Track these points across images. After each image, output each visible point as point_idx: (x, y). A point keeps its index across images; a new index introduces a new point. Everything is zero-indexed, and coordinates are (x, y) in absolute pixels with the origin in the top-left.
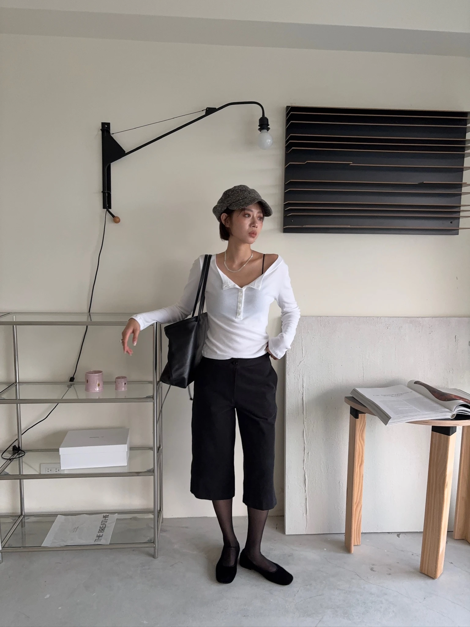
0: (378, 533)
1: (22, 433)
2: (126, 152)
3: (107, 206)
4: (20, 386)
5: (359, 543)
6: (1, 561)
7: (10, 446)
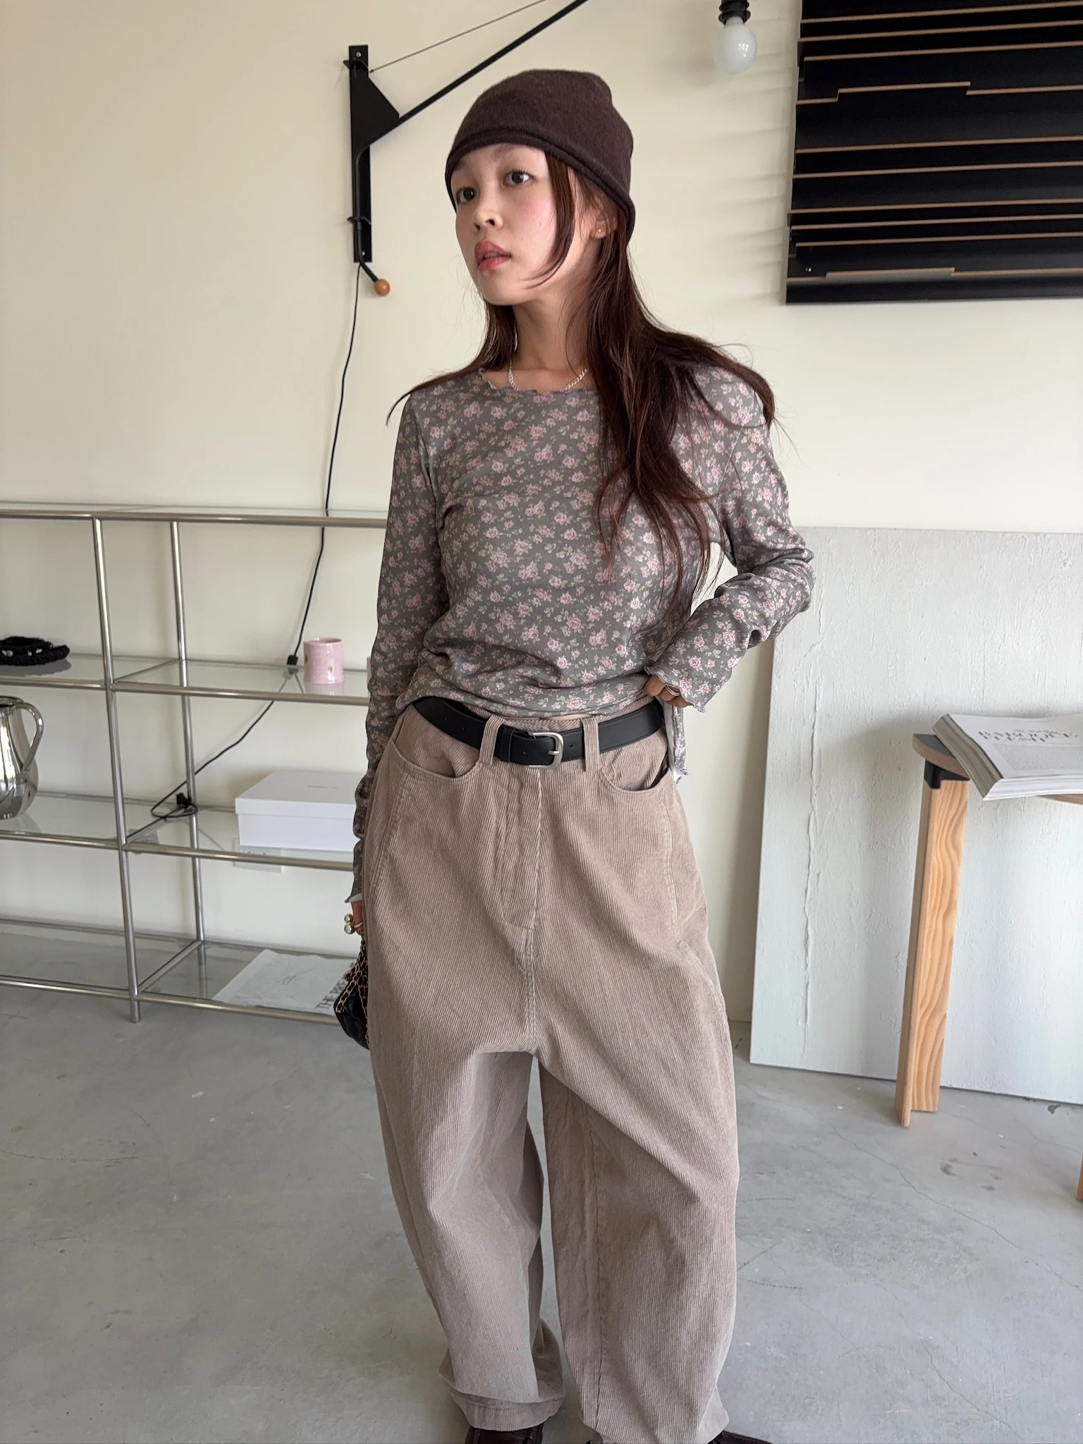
0: (994, 1094)
1: (196, 770)
2: (401, 115)
3: (361, 257)
4: (189, 666)
5: (934, 1108)
6: (137, 1018)
7: (172, 793)
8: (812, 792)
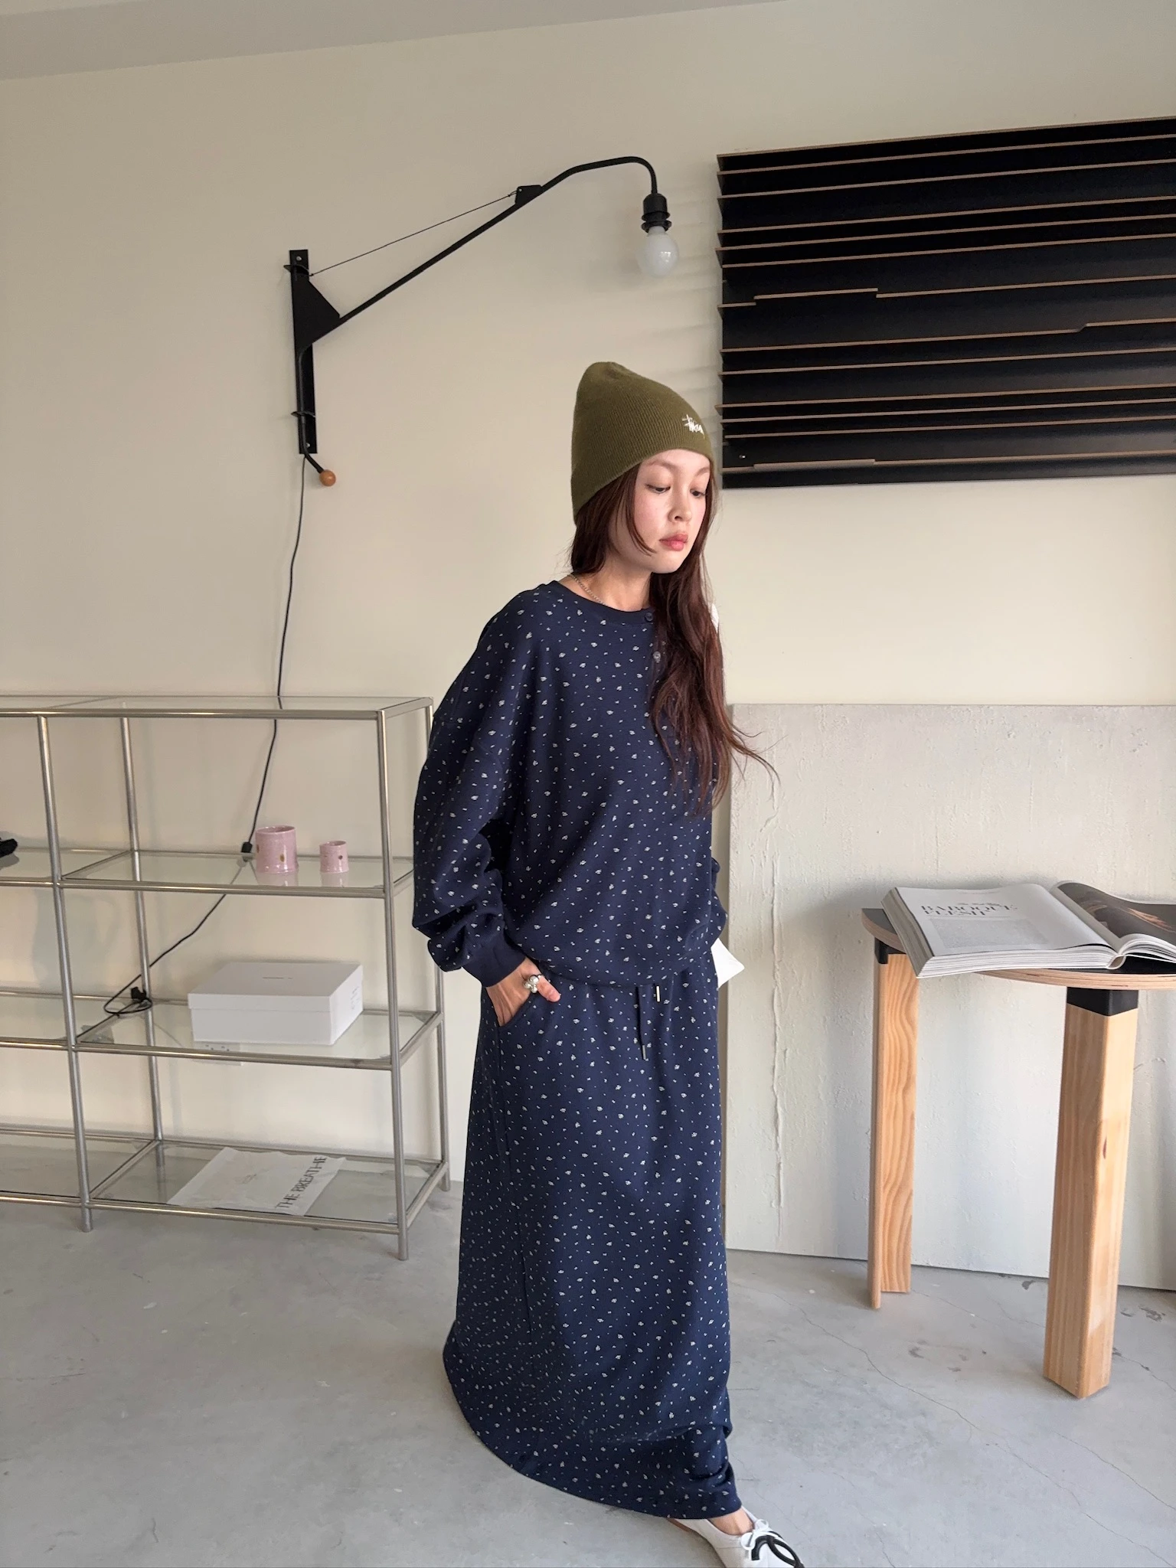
0: (970, 1271)
2: (341, 316)
3: (306, 449)
4: (141, 857)
5: (906, 1288)
6: (89, 1227)
7: (126, 987)
8: (775, 967)
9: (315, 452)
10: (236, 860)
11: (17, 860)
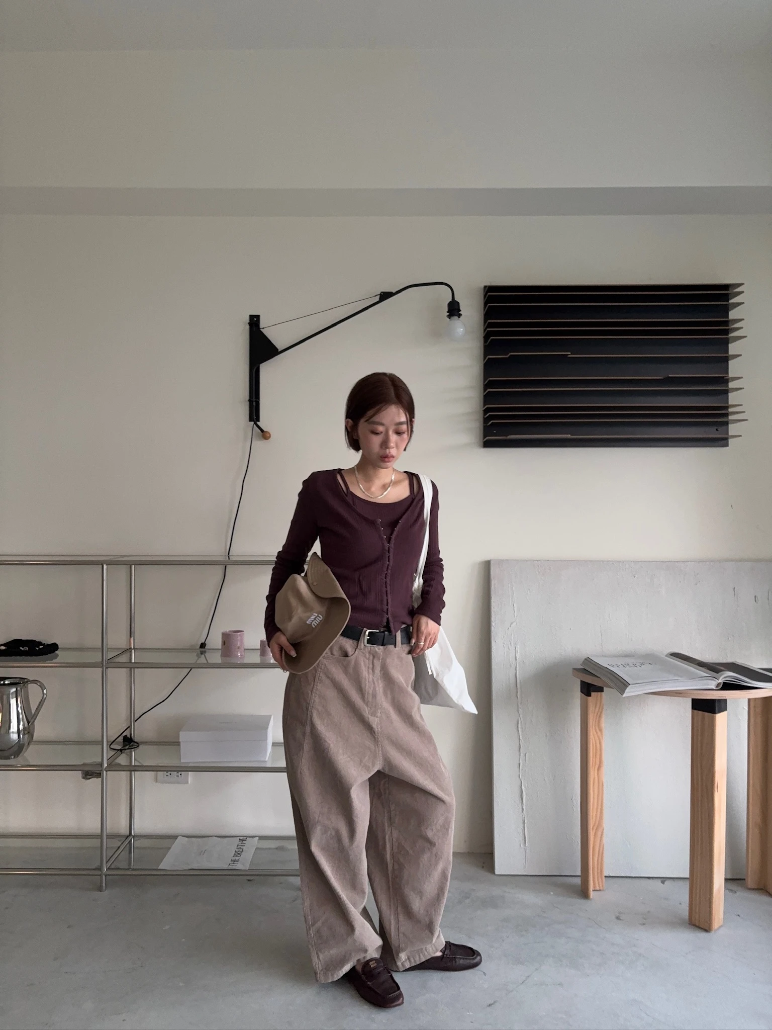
0: (631, 877)
2: (279, 350)
3: (254, 418)
4: (135, 652)
5: (603, 886)
6: (104, 888)
7: (120, 735)
8: (518, 706)
9: (259, 421)
10: (196, 654)
11: (57, 656)
